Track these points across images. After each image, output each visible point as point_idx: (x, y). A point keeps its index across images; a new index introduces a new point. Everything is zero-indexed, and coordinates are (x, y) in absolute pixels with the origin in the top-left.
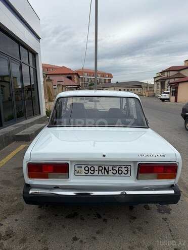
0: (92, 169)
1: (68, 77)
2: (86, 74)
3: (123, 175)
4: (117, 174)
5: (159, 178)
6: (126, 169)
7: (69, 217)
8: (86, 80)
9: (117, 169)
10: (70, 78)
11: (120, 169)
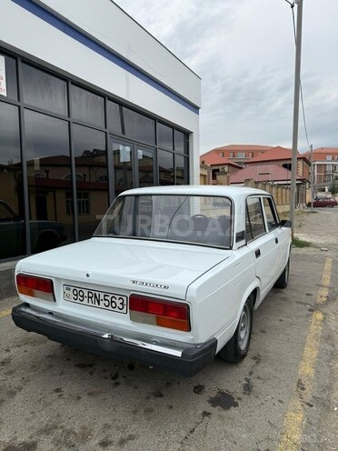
0: (81, 293)
1: (285, 166)
2: (330, 158)
3: (117, 309)
4: (110, 308)
5: (160, 323)
6: (121, 301)
7: (82, 366)
8: (329, 169)
9: (109, 298)
10: (288, 167)
11: (113, 299)
